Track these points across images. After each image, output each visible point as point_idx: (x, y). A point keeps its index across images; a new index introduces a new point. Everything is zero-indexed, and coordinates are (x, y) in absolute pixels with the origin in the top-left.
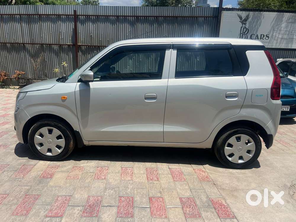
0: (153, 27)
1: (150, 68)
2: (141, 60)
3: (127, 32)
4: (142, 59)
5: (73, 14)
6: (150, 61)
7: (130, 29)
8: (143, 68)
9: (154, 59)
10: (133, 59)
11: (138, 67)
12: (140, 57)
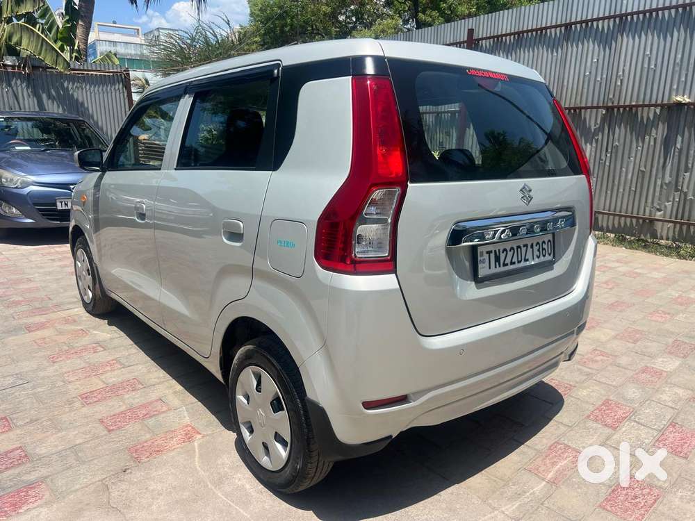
0: (669, 38)
1: (642, 169)
2: (617, 143)
3: (589, 64)
4: (622, 141)
5: (466, 39)
6: (646, 146)
7: (599, 56)
8: (621, 168)
9: (659, 141)
10: (594, 140)
11: (608, 164)
12: (616, 136)
